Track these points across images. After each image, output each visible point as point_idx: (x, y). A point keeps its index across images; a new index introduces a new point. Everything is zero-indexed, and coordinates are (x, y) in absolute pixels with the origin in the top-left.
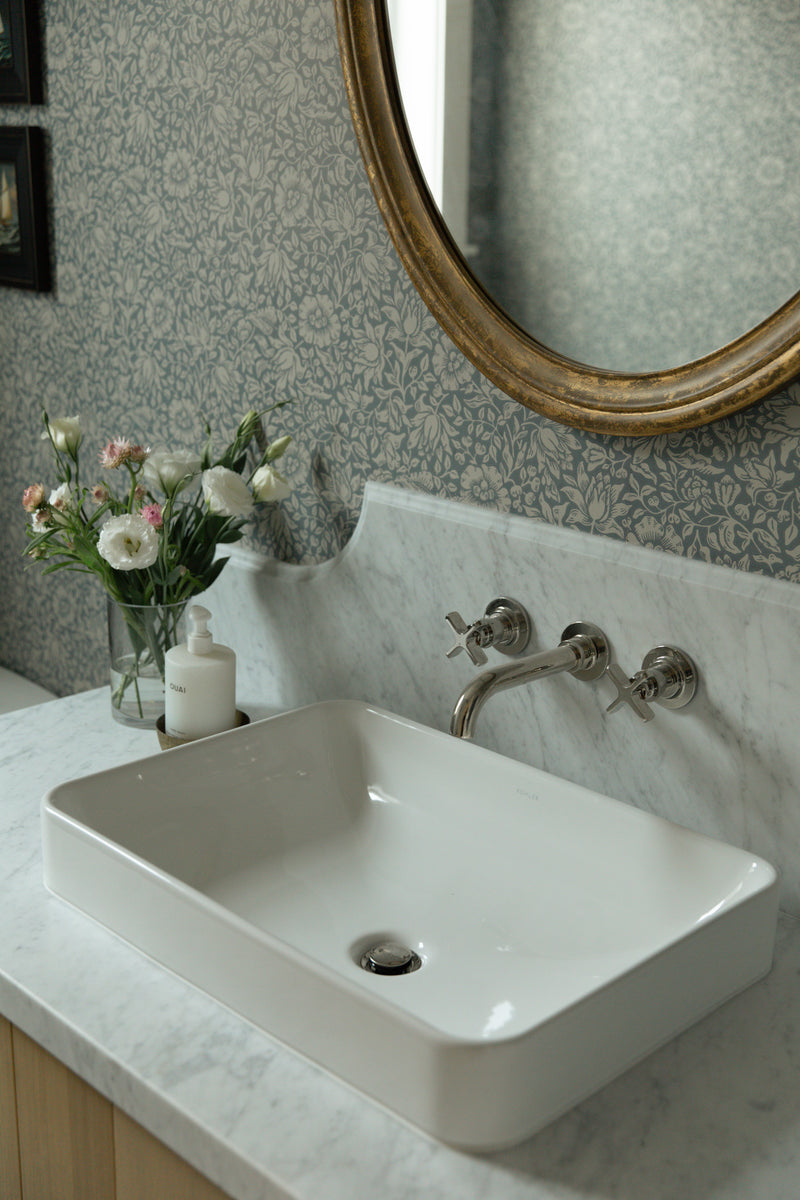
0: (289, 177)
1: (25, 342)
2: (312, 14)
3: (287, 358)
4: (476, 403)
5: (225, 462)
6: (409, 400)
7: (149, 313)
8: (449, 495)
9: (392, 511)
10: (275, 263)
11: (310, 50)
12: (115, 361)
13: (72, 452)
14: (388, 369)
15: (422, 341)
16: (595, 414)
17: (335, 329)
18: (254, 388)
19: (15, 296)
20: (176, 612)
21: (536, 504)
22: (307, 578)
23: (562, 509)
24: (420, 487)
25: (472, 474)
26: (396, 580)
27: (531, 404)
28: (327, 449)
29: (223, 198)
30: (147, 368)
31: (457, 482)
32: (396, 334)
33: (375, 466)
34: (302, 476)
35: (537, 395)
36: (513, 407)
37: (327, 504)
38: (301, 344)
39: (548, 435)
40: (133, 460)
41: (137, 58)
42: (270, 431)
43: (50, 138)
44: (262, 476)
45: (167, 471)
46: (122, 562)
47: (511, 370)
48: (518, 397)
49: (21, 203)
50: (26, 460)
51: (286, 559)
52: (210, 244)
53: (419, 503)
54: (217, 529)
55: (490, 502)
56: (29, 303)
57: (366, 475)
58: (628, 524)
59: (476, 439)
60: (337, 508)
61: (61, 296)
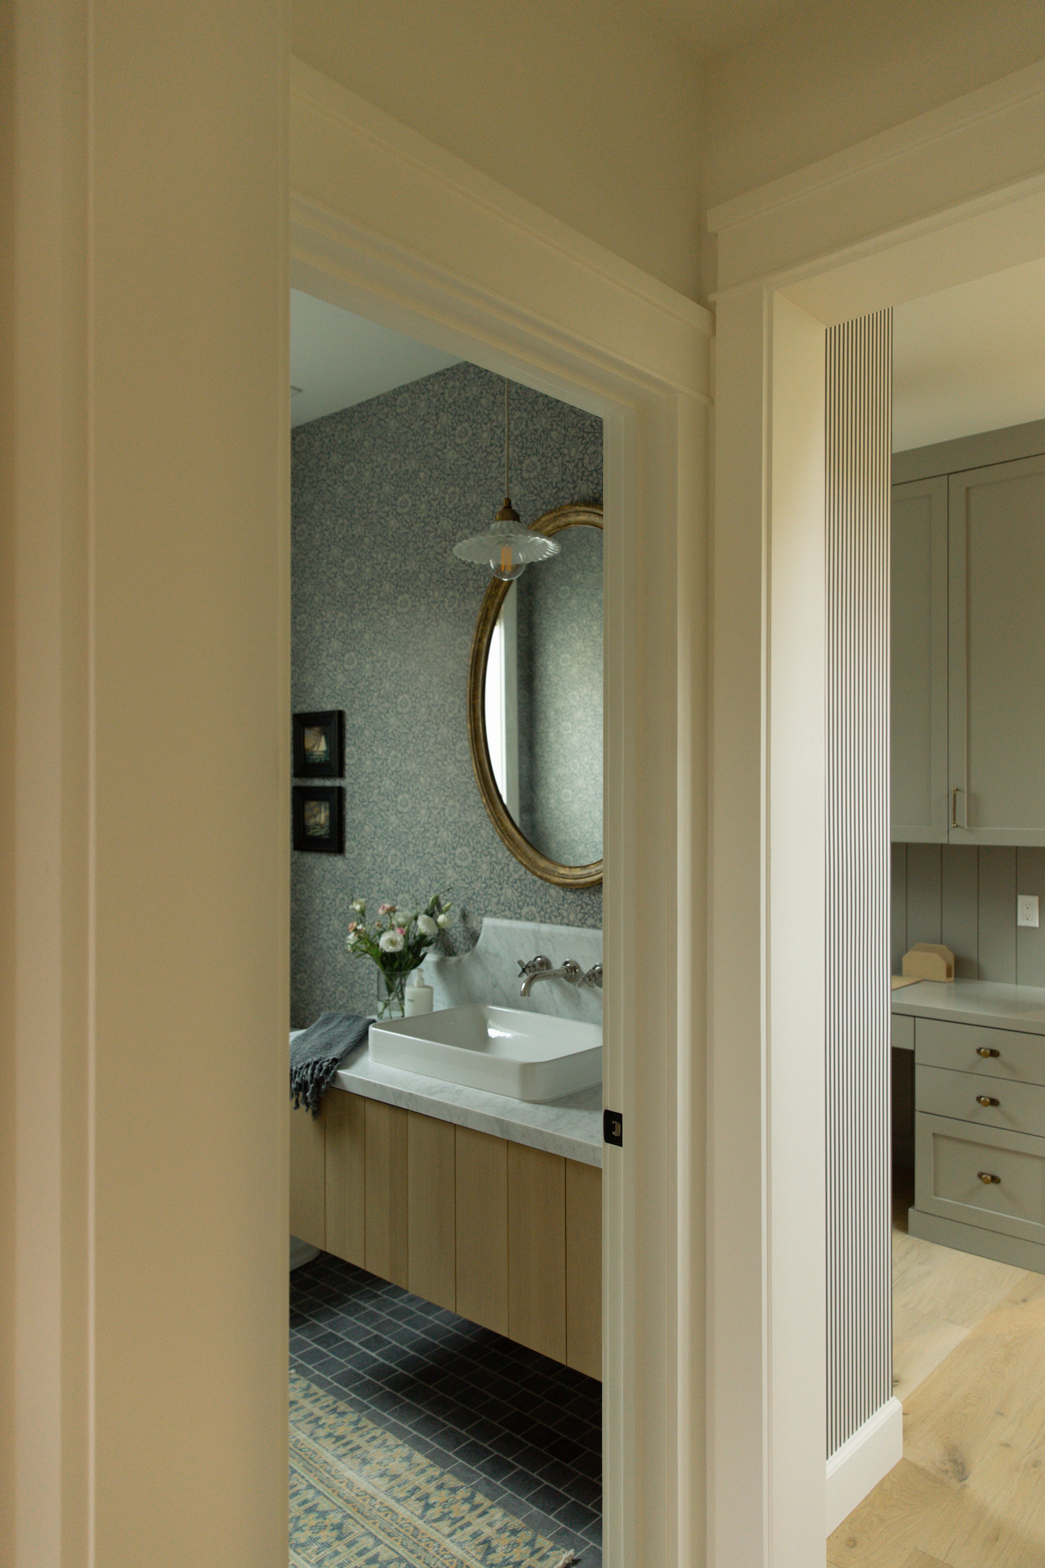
0: (451, 803)
1: (328, 876)
2: (459, 745)
3: (450, 872)
4: (526, 882)
5: (427, 913)
6: (500, 884)
7: (389, 859)
8: (517, 919)
9: (495, 927)
10: (445, 835)
11: (459, 757)
12: (372, 880)
13: (362, 912)
14: (491, 873)
15: (504, 861)
16: (568, 881)
17: (470, 859)
18: (436, 886)
19: (324, 856)
20: (405, 976)
21: (550, 918)
22: (459, 961)
23: (559, 919)
24: (506, 917)
25: (526, 909)
26: (497, 955)
27: (546, 880)
28: (467, 907)
29: (423, 812)
30: (387, 881)
31: (520, 914)
32: (494, 859)
33: (487, 911)
34: (456, 920)
35: (548, 876)
36: (540, 882)
37: (467, 929)
38: (456, 866)
39: (553, 891)
40: (392, 910)
41: (387, 759)
42: (442, 902)
43: (345, 790)
44: (441, 918)
45: (401, 920)
46: (389, 949)
47: (538, 868)
48: (541, 878)
49: (331, 818)
50: (325, 929)
51: (450, 955)
52: (417, 830)
53: (506, 923)
54: (422, 941)
55: (533, 920)
56: (331, 859)
57: (483, 915)
58: (583, 921)
59: (526, 896)
60: (472, 930)
61: (347, 855)
